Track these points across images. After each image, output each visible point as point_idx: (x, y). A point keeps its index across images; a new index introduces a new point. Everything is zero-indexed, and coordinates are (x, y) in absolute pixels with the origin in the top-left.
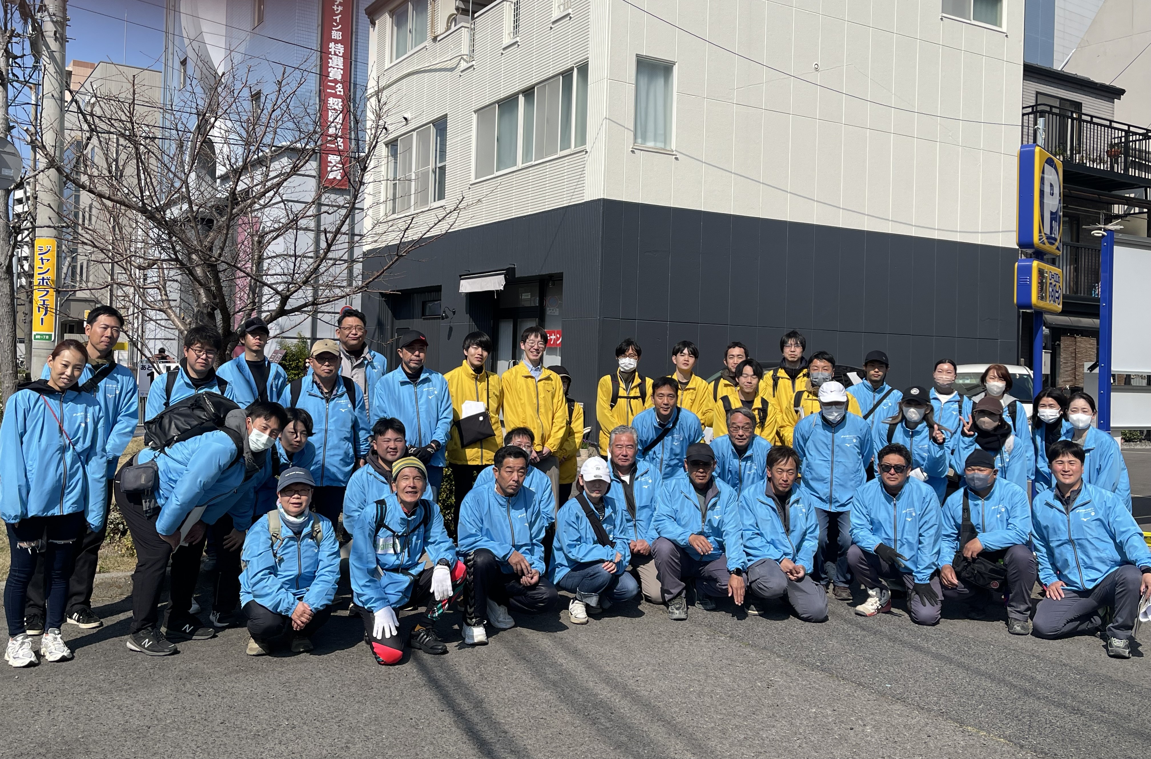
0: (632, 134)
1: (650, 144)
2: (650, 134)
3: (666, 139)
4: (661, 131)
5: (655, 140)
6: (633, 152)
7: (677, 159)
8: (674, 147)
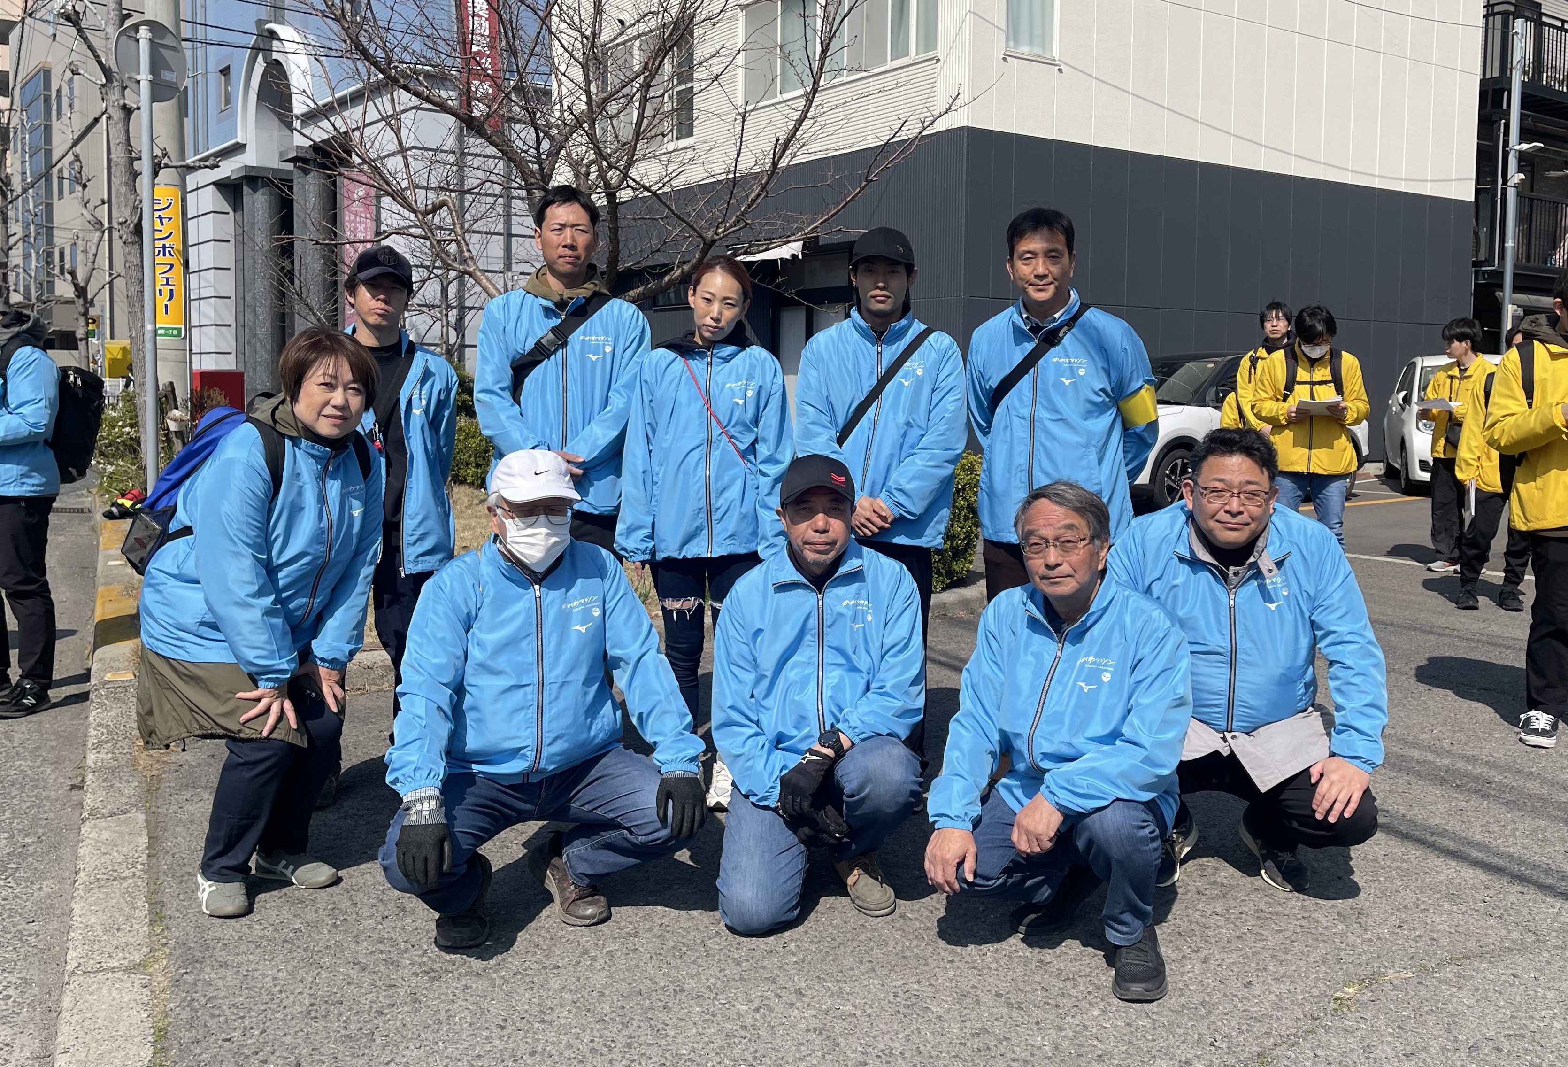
0: (1004, 35)
1: (1025, 49)
2: (1024, 35)
3: (1045, 40)
4: (1037, 32)
5: (1031, 43)
6: (1005, 59)
7: (1060, 70)
8: (1056, 54)
